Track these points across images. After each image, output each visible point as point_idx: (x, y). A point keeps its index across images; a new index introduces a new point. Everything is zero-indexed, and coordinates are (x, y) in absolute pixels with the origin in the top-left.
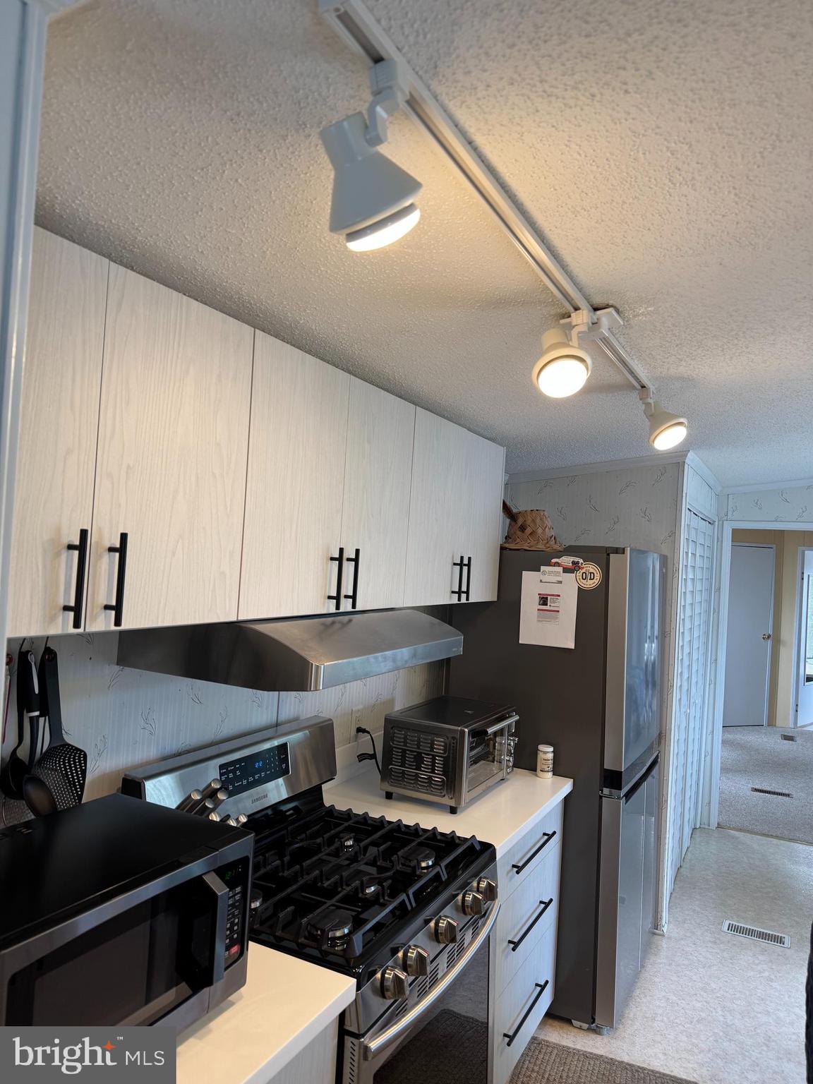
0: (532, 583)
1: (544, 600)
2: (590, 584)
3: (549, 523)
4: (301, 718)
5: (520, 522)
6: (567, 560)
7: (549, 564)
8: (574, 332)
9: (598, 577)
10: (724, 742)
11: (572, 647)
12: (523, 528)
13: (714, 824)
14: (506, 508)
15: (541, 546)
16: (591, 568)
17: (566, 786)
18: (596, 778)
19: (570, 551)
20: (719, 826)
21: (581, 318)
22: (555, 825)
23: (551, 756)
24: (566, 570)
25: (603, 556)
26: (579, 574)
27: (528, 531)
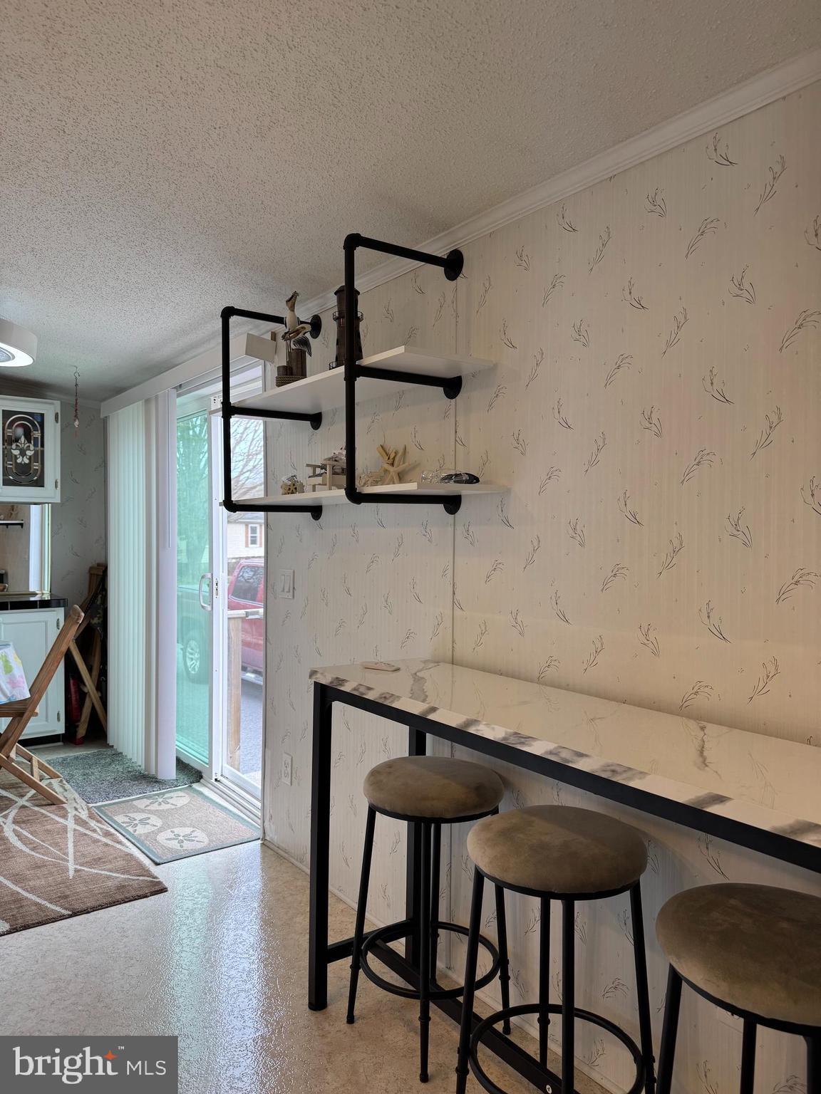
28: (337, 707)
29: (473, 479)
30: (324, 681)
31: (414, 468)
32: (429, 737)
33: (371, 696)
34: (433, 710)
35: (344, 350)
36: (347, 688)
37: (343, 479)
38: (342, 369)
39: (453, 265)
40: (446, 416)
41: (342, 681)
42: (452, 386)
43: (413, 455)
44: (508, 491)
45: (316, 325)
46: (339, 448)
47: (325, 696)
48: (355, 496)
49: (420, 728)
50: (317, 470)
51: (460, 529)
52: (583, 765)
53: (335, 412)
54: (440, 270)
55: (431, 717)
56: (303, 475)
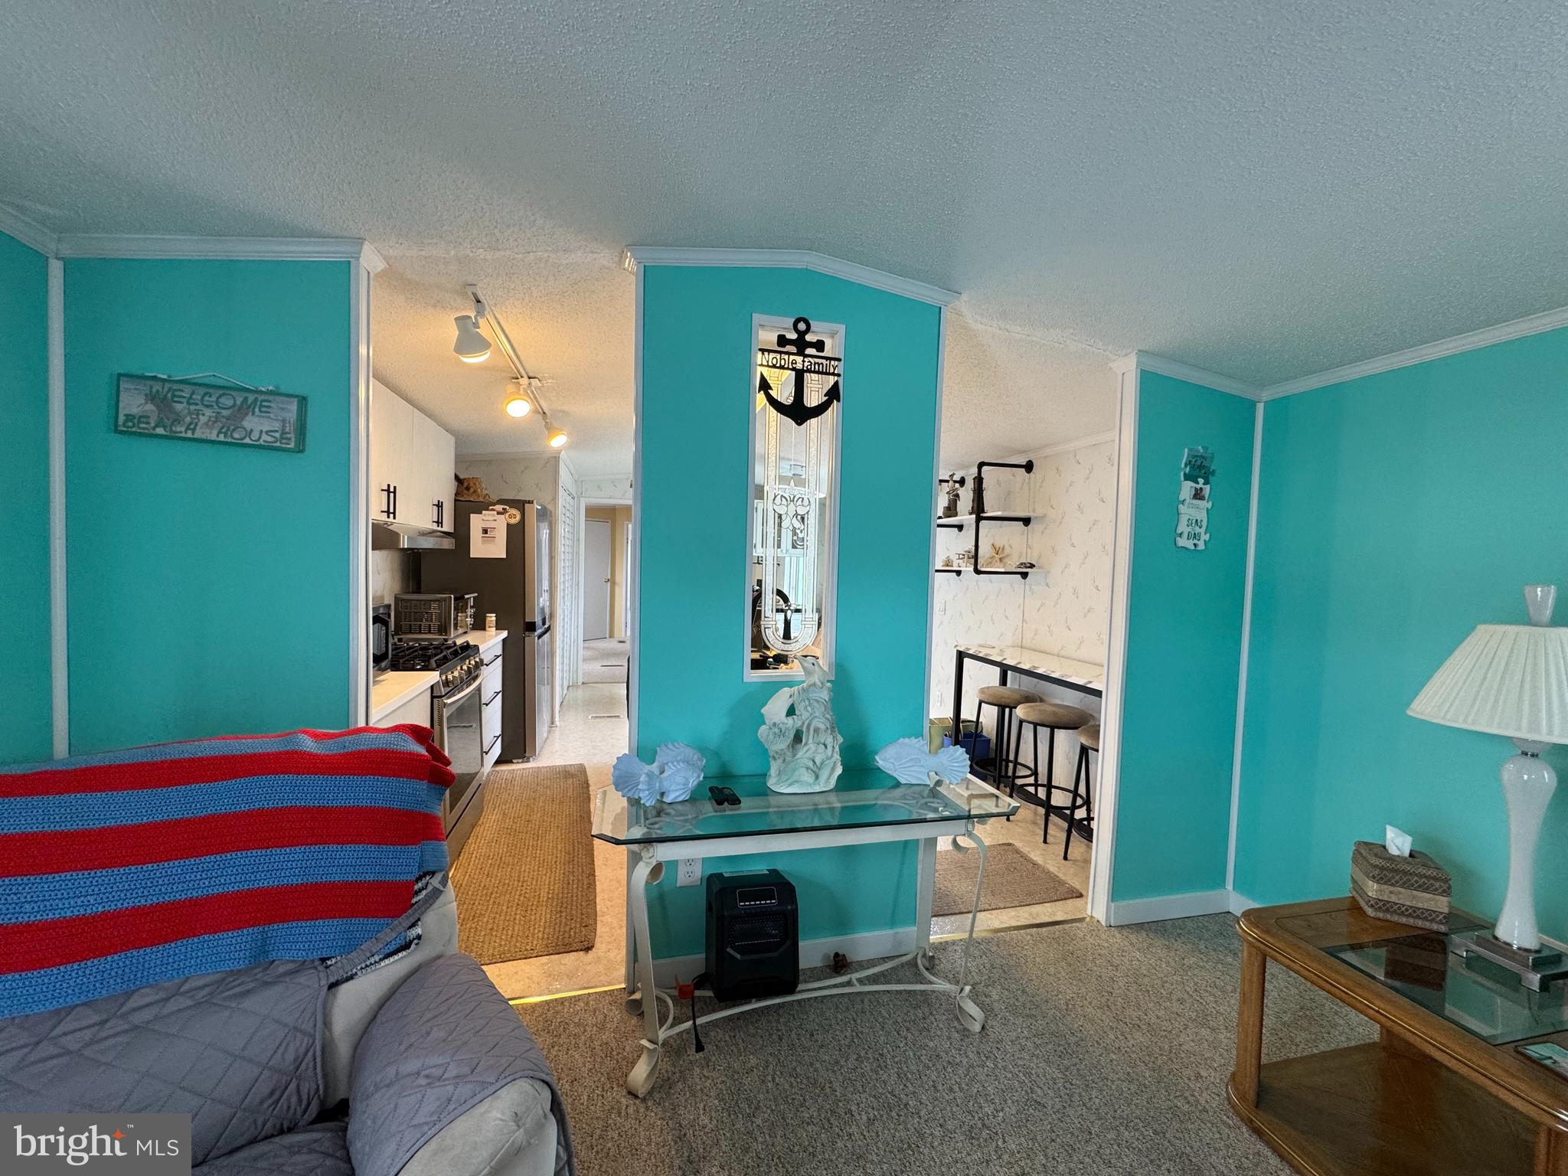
0: (477, 522)
1: (485, 531)
2: (513, 521)
3: (484, 486)
4: (389, 600)
5: (465, 485)
6: (499, 508)
7: (488, 510)
8: (521, 388)
9: (518, 517)
10: (584, 648)
11: (505, 556)
12: (468, 488)
13: (580, 683)
14: (457, 477)
15: (481, 499)
16: (514, 511)
17: (504, 634)
18: (522, 626)
19: (501, 502)
20: (583, 683)
21: (524, 381)
22: (499, 652)
23: (494, 619)
24: (499, 513)
25: (520, 505)
26: (507, 515)
27: (472, 490)
28: (967, 661)
29: (1032, 566)
30: (961, 650)
31: (1008, 556)
32: (1009, 672)
33: (981, 655)
34: (1020, 663)
35: (975, 505)
36: (970, 652)
37: (973, 561)
38: (974, 516)
39: (1029, 467)
40: (1023, 534)
41: (968, 649)
42: (1026, 521)
43: (1007, 550)
44: (1049, 572)
45: (962, 482)
46: (971, 546)
47: (961, 656)
48: (977, 571)
49: (1005, 669)
50: (961, 557)
51: (1027, 587)
52: (1053, 675)
53: (970, 525)
54: (1024, 470)
55: (1004, 662)
56: (954, 558)
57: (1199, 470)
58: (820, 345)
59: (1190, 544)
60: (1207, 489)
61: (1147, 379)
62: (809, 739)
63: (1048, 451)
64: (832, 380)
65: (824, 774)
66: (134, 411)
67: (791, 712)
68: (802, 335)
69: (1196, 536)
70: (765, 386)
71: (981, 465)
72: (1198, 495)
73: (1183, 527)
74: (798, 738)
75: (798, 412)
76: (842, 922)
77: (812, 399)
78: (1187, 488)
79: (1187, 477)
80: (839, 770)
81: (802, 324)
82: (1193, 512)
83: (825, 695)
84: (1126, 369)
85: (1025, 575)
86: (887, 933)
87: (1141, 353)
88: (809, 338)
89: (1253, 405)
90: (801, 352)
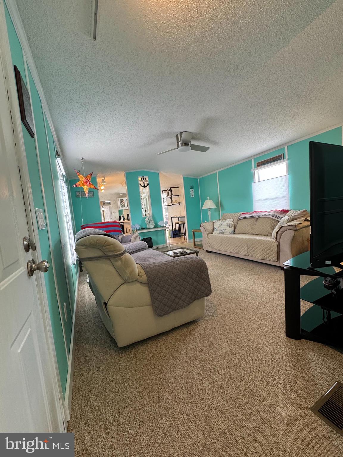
28: (173, 218)
29: (180, 202)
30: (171, 217)
31: (176, 201)
33: (175, 217)
35: (171, 194)
38: (171, 196)
39: (178, 187)
42: (179, 196)
45: (169, 190)
48: (172, 204)
55: (179, 217)
57: (192, 188)
58: (146, 179)
59: (192, 197)
60: (193, 190)
61: (184, 178)
62: (151, 222)
63: (180, 185)
64: (147, 183)
65: (153, 225)
66: (78, 195)
67: (148, 219)
68: (143, 178)
69: (193, 196)
70: (140, 184)
71: (171, 188)
72: (192, 191)
73: (191, 195)
74: (149, 222)
75: (144, 187)
76: (157, 244)
77: (146, 185)
78: (191, 190)
79: (191, 189)
80: (154, 225)
81: (143, 177)
82: (192, 193)
83: (152, 217)
84: (182, 176)
85: (180, 204)
86: (163, 245)
87: (182, 175)
88: (144, 178)
89: (198, 179)
90: (144, 180)
